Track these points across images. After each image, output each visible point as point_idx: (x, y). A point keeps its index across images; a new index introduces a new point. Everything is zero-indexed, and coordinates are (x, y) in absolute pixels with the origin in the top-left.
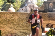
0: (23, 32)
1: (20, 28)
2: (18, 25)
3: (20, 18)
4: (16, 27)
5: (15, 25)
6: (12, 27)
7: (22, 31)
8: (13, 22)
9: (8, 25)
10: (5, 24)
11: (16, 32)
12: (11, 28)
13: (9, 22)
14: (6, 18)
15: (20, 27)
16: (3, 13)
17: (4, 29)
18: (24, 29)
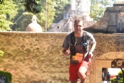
0: (60, 79)
1: (53, 70)
2: (48, 63)
3: (53, 47)
4: (43, 66)
5: (43, 61)
6: (36, 66)
7: (57, 75)
8: (37, 56)
9: (27, 62)
10: (21, 60)
11: (45, 78)
12: (33, 69)
13: (28, 55)
15: (54, 66)
16: (16, 34)
17: (18, 71)
18: (62, 72)
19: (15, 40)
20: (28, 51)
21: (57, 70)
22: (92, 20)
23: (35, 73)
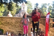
0: (18, 31)
1: (16, 28)
2: (14, 26)
3: (16, 21)
5: (13, 26)
7: (17, 30)
8: (11, 24)
9: (8, 26)
10: (6, 25)
11: (13, 31)
13: (8, 24)
14: (7, 21)
17: (5, 29)
18: (19, 29)
19: (4, 19)
20: (8, 22)
21: (17, 28)
22: (28, 13)
23: (10, 29)
